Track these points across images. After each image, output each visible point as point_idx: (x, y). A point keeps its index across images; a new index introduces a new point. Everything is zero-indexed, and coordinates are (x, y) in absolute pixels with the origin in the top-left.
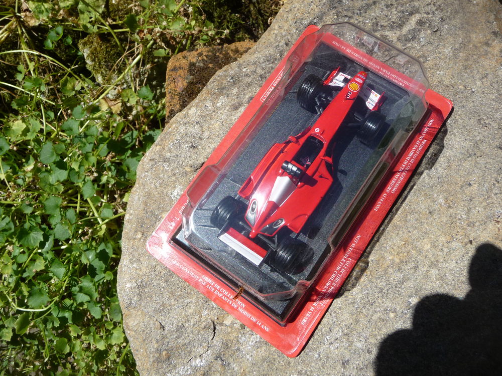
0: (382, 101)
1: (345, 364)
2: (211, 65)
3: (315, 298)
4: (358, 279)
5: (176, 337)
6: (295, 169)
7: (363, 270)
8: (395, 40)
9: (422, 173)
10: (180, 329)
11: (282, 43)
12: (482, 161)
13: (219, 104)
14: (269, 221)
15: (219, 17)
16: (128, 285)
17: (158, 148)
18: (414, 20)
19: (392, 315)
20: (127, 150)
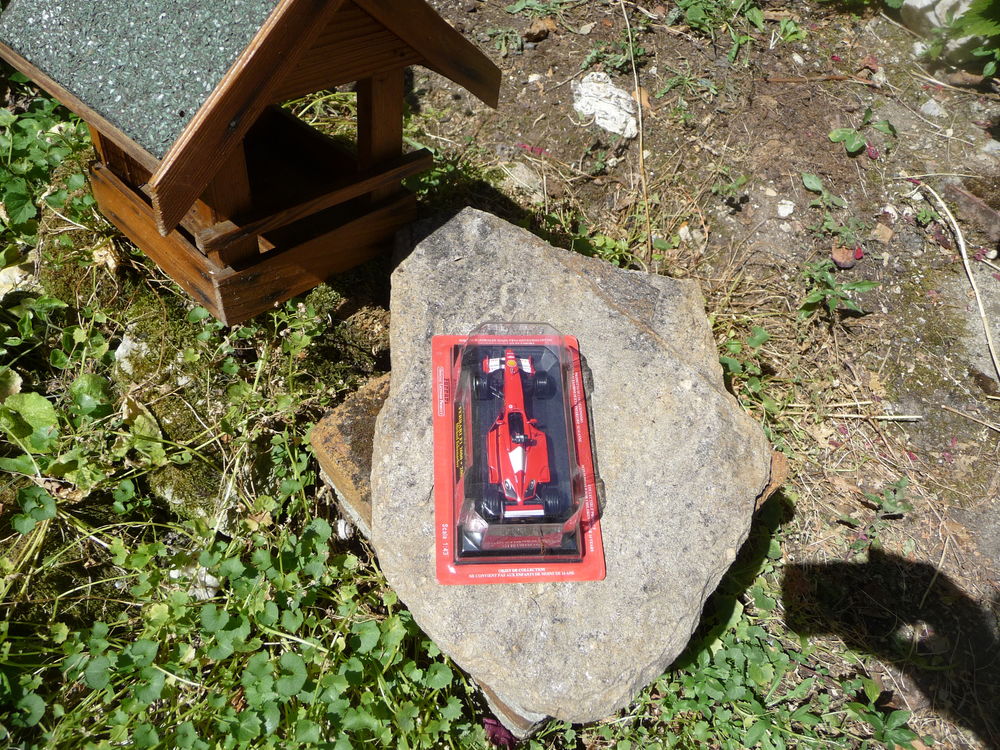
0: (533, 362)
1: (639, 555)
2: (359, 418)
3: (586, 528)
4: (604, 495)
7: (603, 487)
8: (502, 314)
9: (590, 397)
11: (417, 364)
12: (621, 364)
13: (406, 440)
14: (525, 487)
17: (382, 505)
18: (504, 290)
19: (643, 502)
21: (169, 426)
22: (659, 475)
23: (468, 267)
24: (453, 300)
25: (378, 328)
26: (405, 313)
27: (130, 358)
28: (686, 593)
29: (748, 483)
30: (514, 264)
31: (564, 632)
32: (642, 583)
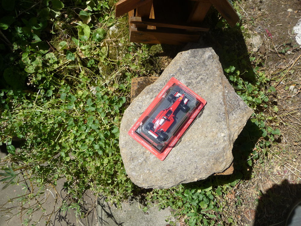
0: (188, 101)
1: (174, 163)
2: (144, 83)
3: (168, 147)
4: (179, 144)
5: (135, 155)
6: (166, 118)
7: (180, 142)
8: (194, 83)
9: (197, 119)
10: (135, 153)
11: (165, 81)
12: (212, 117)
13: (147, 97)
14: (159, 129)
15: (147, 66)
16: (123, 142)
18: (200, 77)
19: (186, 152)
20: (114, 103)
21: (110, 53)
22: (195, 150)
23: (197, 64)
24: (186, 70)
25: (166, 64)
26: (173, 65)
27: (112, 31)
28: (177, 179)
29: (215, 169)
30: (209, 72)
31: (144, 164)
32: (169, 169)
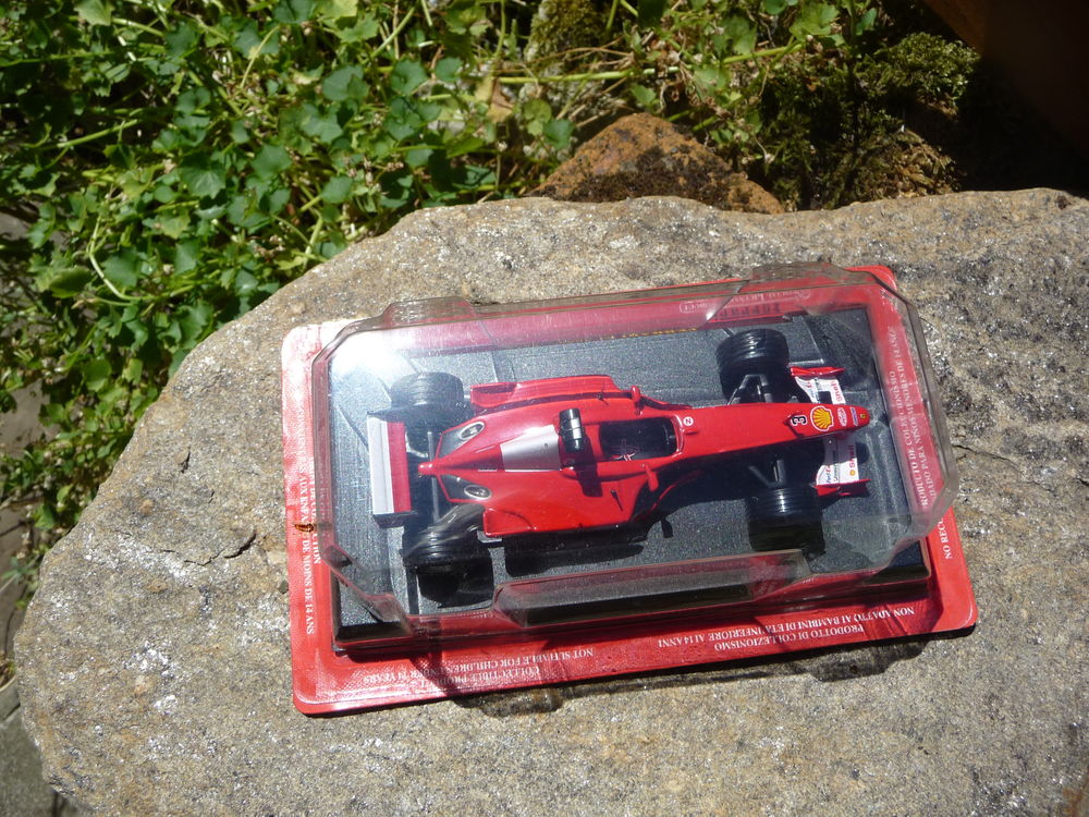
2: (681, 181)
3: (425, 665)
4: (517, 710)
5: (187, 500)
6: (577, 434)
7: (539, 708)
8: (999, 428)
9: (801, 671)
10: (205, 495)
11: (816, 252)
12: (918, 762)
13: (615, 244)
14: (470, 474)
15: (783, 125)
16: (209, 360)
18: (1070, 429)
24: (1011, 314)
26: (947, 219)
31: (178, 613)
